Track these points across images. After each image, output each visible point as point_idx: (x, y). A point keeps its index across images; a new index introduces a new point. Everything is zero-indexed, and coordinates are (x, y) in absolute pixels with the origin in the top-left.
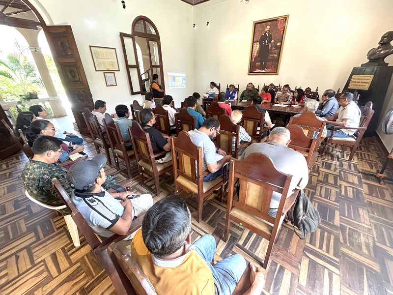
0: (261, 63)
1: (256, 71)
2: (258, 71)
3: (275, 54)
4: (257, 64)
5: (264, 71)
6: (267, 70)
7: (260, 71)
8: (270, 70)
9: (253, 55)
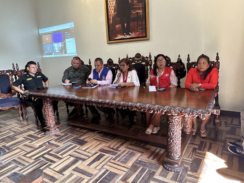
0: (123, 26)
1: (117, 38)
2: (120, 37)
3: (139, 9)
4: (117, 26)
5: (128, 37)
6: (133, 35)
7: (123, 37)
8: (137, 33)
9: (109, 14)
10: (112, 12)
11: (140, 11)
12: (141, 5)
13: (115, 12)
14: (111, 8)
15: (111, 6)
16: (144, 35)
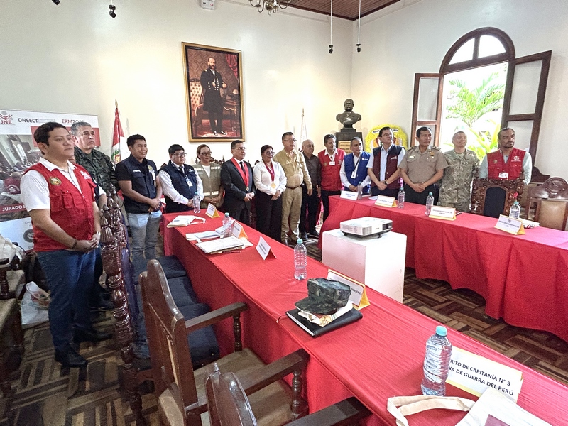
0: (212, 122)
1: (204, 136)
2: (208, 135)
3: (233, 107)
4: (204, 121)
5: (219, 136)
6: (226, 135)
8: (231, 133)
9: (192, 104)
10: (197, 102)
11: (235, 110)
12: (235, 103)
13: (201, 103)
14: (194, 96)
15: (195, 94)
16: (239, 136)
